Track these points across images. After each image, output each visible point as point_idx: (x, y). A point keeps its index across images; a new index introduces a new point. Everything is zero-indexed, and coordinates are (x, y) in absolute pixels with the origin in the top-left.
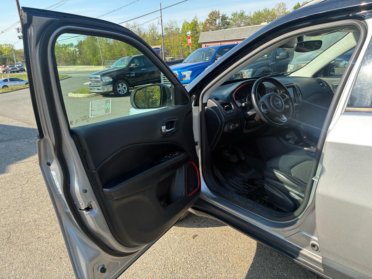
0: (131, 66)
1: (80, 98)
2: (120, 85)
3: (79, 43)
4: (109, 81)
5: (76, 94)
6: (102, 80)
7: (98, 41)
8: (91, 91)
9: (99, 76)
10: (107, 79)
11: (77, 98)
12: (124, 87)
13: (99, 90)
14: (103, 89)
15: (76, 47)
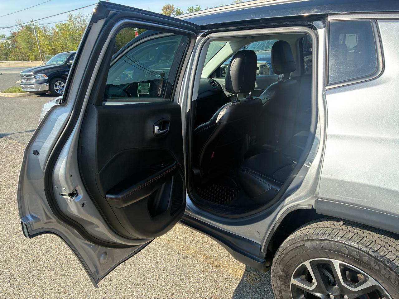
0: (69, 62)
1: (11, 98)
2: (58, 84)
3: (12, 34)
4: (44, 79)
5: (5, 94)
6: (35, 78)
7: (35, 32)
8: (23, 89)
9: (32, 73)
10: (42, 77)
11: (7, 97)
12: (62, 85)
13: (33, 88)
14: (37, 88)
15: (9, 38)
